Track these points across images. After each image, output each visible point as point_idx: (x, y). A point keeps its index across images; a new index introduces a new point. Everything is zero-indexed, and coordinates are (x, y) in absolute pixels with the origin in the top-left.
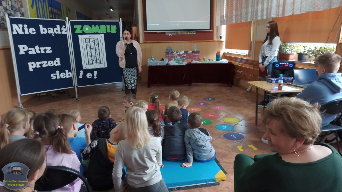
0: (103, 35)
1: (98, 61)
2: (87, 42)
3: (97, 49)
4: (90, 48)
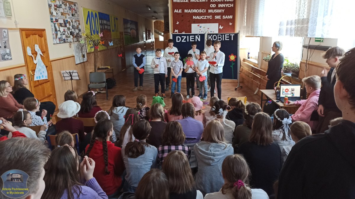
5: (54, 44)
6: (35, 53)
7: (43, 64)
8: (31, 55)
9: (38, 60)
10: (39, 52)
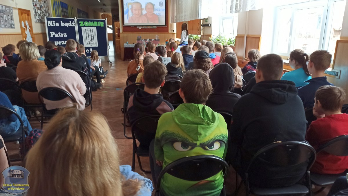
0: (96, 27)
1: (93, 43)
2: (86, 31)
3: (92, 36)
4: (88, 35)
5: (35, 22)
6: (26, 26)
7: (30, 35)
8: (24, 27)
9: (27, 32)
10: (28, 27)
